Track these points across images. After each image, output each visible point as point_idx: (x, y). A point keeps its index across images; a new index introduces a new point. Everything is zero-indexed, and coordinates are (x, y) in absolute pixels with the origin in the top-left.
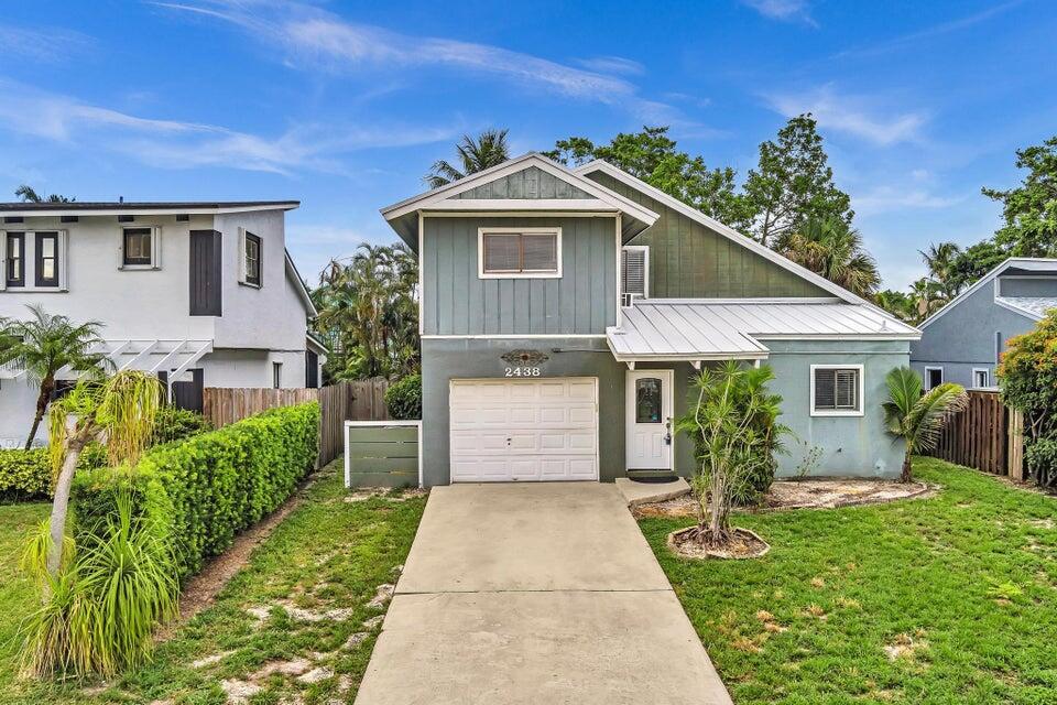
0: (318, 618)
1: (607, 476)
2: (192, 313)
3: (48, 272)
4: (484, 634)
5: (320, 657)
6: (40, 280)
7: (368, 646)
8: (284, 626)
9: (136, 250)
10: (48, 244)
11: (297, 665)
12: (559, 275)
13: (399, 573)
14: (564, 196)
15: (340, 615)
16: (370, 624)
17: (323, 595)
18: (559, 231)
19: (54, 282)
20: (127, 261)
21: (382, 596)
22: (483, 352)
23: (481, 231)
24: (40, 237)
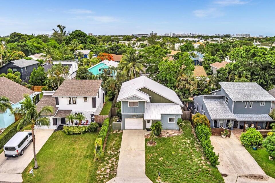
0: (114, 153)
1: (144, 129)
2: (93, 107)
3: (74, 102)
4: (128, 156)
5: (115, 158)
6: (73, 103)
7: (119, 157)
8: (111, 154)
9: (85, 99)
10: (74, 99)
11: (113, 159)
12: (138, 107)
13: (120, 147)
14: (138, 99)
15: (116, 153)
16: (118, 154)
17: (114, 150)
18: (138, 102)
19: (75, 103)
20: (84, 101)
21: (119, 150)
22: (129, 115)
23: (129, 102)
24: (73, 98)
